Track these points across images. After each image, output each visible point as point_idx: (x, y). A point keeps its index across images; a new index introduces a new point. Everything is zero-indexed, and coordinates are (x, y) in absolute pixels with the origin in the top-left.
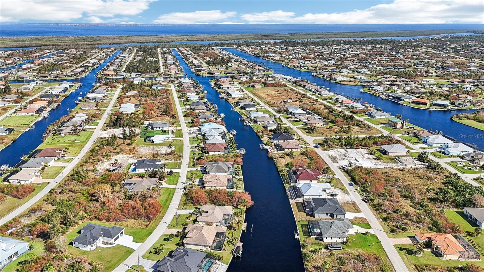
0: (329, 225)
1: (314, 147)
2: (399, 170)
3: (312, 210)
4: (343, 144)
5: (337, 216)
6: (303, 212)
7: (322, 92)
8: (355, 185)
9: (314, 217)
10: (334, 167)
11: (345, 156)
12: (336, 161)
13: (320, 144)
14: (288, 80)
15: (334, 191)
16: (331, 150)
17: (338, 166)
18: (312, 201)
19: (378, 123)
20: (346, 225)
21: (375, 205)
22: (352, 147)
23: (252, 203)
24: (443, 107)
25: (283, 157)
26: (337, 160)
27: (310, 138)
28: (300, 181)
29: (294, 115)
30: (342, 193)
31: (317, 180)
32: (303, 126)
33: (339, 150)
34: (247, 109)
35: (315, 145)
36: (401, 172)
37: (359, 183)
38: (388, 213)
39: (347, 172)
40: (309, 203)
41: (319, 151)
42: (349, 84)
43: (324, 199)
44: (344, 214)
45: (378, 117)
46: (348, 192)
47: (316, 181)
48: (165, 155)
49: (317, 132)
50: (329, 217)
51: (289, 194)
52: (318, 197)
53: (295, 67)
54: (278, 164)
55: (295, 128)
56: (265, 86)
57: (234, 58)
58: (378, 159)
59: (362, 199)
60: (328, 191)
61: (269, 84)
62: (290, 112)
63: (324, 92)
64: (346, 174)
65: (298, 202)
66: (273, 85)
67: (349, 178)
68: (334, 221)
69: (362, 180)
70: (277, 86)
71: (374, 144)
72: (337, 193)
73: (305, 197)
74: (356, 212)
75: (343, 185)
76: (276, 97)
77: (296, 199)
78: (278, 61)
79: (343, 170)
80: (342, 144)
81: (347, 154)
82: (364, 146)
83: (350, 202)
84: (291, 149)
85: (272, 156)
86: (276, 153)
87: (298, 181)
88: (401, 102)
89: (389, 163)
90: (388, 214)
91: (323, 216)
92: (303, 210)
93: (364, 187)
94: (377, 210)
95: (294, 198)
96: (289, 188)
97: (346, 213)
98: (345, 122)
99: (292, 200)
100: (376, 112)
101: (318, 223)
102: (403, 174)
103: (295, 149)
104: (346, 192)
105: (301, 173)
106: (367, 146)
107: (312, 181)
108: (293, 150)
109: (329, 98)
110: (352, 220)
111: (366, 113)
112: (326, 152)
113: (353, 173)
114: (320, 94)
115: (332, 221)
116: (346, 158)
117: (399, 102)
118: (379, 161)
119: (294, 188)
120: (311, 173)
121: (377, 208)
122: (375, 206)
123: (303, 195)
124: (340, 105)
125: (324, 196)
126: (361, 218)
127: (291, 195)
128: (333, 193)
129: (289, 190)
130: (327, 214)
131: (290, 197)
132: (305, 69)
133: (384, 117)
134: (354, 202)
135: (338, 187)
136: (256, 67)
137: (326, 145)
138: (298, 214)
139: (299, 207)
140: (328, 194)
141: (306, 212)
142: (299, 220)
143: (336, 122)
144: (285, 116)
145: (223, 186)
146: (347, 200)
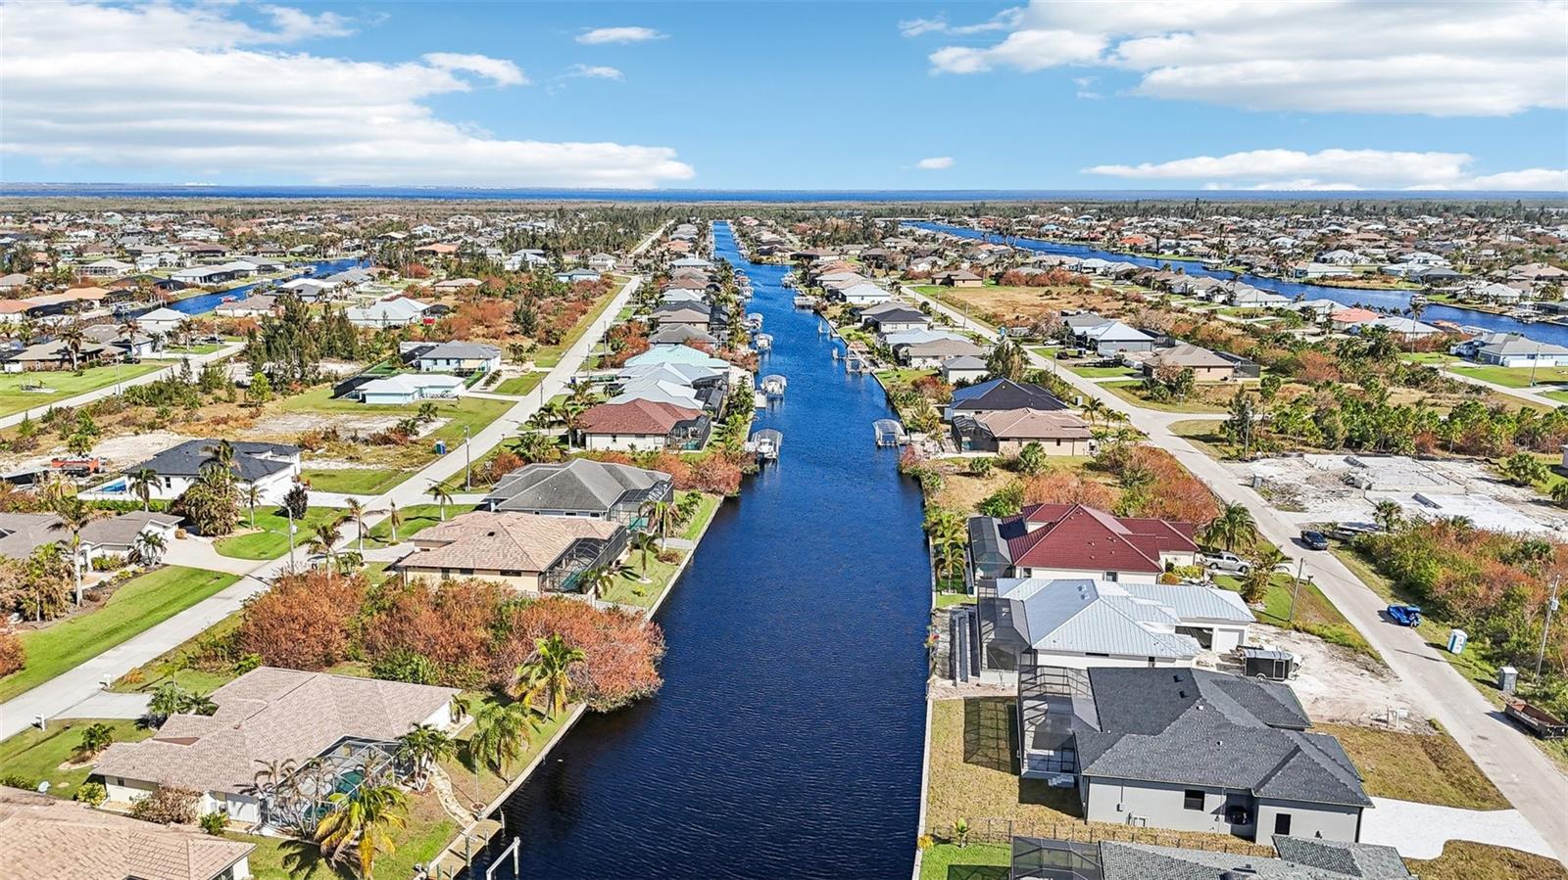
3: (1070, 753)
4: (1338, 435)
5: (1283, 824)
6: (998, 766)
7: (1239, 294)
8: (1431, 624)
9: (1080, 813)
10: (1278, 527)
11: (1350, 482)
12: (1297, 503)
13: (1209, 438)
14: (1099, 272)
15: (1270, 643)
16: (1263, 461)
17: (1301, 522)
18: (1083, 690)
19: (1522, 380)
22: (1386, 447)
23: (660, 682)
25: (978, 475)
26: (1298, 498)
27: (1155, 417)
28: (1036, 573)
29: (1095, 349)
30: (1331, 666)
31: (1152, 569)
32: (1128, 378)
33: (1311, 458)
34: (886, 328)
35: (1176, 440)
37: (1458, 607)
39: (1365, 551)
40: (1058, 700)
41: (1199, 463)
42: (1359, 286)
43: (1181, 676)
44: (1356, 806)
45: (1515, 363)
46: (1377, 659)
47: (1149, 579)
48: (366, 442)
49: (1197, 396)
50: (1209, 821)
51: (943, 647)
53: (1138, 250)
54: (935, 499)
55: (1086, 384)
56: (997, 284)
57: (914, 234)
59: (1491, 708)
60: (1224, 642)
61: (1016, 275)
62: (1079, 337)
63: (1249, 293)
64: (1357, 563)
65: (990, 693)
66: (1031, 281)
67: (1384, 583)
68: (1254, 861)
69: (1481, 591)
70: (1048, 282)
71: (1519, 440)
72: (1297, 659)
73: (1042, 660)
74: (1461, 805)
75: (1339, 618)
76: (1033, 305)
77: (976, 673)
78: (1077, 239)
79: (1336, 543)
80: (1330, 436)
81: (1360, 474)
82: (1459, 450)
83: (1400, 726)
84: (1036, 439)
85: (925, 465)
86: (952, 460)
87: (1019, 571)
91: (1163, 809)
92: (1006, 756)
93: (1501, 637)
95: (963, 668)
96: (953, 612)
97: (1373, 800)
98: (1345, 366)
99: (949, 683)
100: (1505, 341)
103: (1059, 441)
104: (1361, 657)
105: (1051, 525)
106: (1481, 451)
107: (1122, 577)
108: (1049, 448)
109: (1269, 309)
110: (1432, 866)
111: (1453, 350)
112: (1237, 466)
113: (1411, 555)
114: (1228, 303)
115: (1232, 863)
116: (1357, 492)
119: (991, 608)
120: (1119, 529)
123: (1031, 652)
124: (1319, 330)
125: (1185, 654)
126: (1514, 860)
127: (952, 656)
128: (1260, 655)
129: (953, 621)
130: (1195, 798)
131: (938, 662)
132: (1176, 253)
133: (1549, 363)
134: (1432, 724)
135: (1300, 624)
136: (984, 247)
137: (1242, 442)
138: (959, 778)
139: (982, 732)
140: (1223, 657)
141: (1024, 771)
142: (944, 834)
143: (1299, 366)
144: (1051, 352)
145: (518, 573)
146: (1370, 708)
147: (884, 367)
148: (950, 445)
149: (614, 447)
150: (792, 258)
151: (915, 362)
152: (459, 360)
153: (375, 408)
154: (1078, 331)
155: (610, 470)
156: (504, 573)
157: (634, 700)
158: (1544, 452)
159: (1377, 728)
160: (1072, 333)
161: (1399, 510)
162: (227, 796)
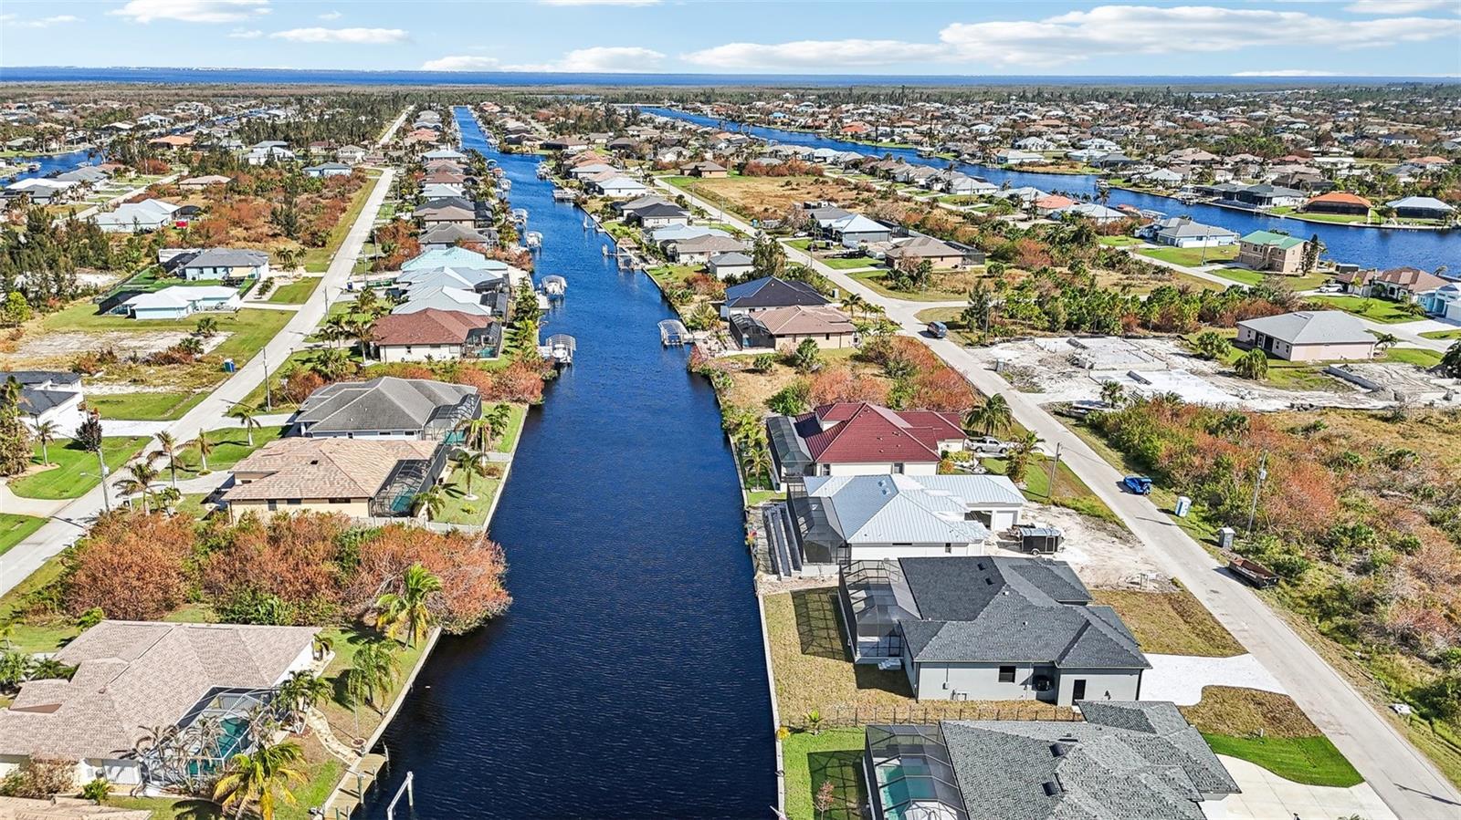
0: (1039, 773)
1: (922, 333)
2: (1374, 416)
3: (896, 639)
4: (1061, 318)
5: (1079, 688)
6: (832, 654)
7: (955, 182)
8: (1160, 492)
9: (911, 693)
10: (1027, 410)
11: (1075, 362)
12: (1034, 384)
13: (952, 326)
14: (828, 161)
15: (1042, 521)
16: (1001, 345)
17: (1046, 403)
18: (897, 580)
19: (1194, 259)
20: (1177, 773)
21: (1320, 600)
22: (1100, 329)
24: (1433, 221)
25: (762, 372)
26: (1035, 380)
27: (903, 307)
28: (835, 469)
29: (840, 240)
30: (1088, 536)
31: (932, 458)
32: (874, 269)
33: (1041, 341)
34: (648, 223)
35: (925, 328)
36: (1389, 426)
37: (1179, 475)
38: (1433, 654)
39: (1098, 428)
40: (879, 593)
41: (948, 350)
42: (1052, 171)
43: (984, 564)
44: (1136, 668)
45: (1188, 244)
46: (1123, 527)
47: (931, 468)
48: (148, 362)
49: (935, 285)
50: (1020, 691)
51: (762, 543)
52: (940, 552)
53: (859, 138)
54: (728, 398)
55: (839, 277)
56: (741, 174)
57: (653, 122)
58: (1245, 372)
59: (1217, 564)
60: (1001, 522)
61: (757, 166)
62: (825, 229)
63: (964, 182)
64: (1093, 439)
65: (812, 586)
66: (771, 172)
67: (1117, 455)
68: (1068, 730)
69: (1197, 461)
70: (786, 172)
71: (1201, 318)
72: (1061, 533)
73: (857, 554)
74: (1208, 655)
75: (1087, 492)
76: (776, 196)
77: (797, 568)
78: (803, 127)
79: (1073, 421)
80: (1054, 320)
81: (1083, 355)
82: (1156, 328)
83: (1150, 587)
84: (809, 335)
85: (711, 365)
86: (735, 357)
87: (819, 468)
88: (1262, 208)
89: (1304, 388)
90: (1434, 662)
91: (982, 686)
92: (838, 645)
93: (1215, 501)
94: (1348, 634)
95: (785, 563)
96: (765, 509)
97: (1149, 657)
98: (1054, 252)
99: (775, 577)
100: (1179, 225)
101: (944, 752)
102: (1403, 435)
103: (828, 336)
104: (1110, 526)
105: (843, 424)
106: (1174, 328)
107: (907, 467)
108: (821, 342)
109: (981, 196)
110: (1194, 710)
111: (1137, 233)
112: (980, 351)
113: (1137, 431)
114: (946, 190)
115: (1053, 733)
116: (1082, 372)
117: (1255, 210)
118: (1250, 384)
119: (797, 506)
120: (901, 423)
121: (1339, 620)
122: (1320, 607)
123: (848, 546)
124: (1026, 216)
125: (981, 544)
126: (1256, 699)
128: (1033, 534)
129: (765, 518)
130: (1007, 672)
131: (761, 561)
132: (893, 140)
133: (1213, 243)
134: (1173, 582)
135: (1057, 499)
136: (722, 136)
137: (979, 328)
138: (801, 669)
139: (813, 623)
140: (1000, 535)
141: (857, 659)
142: (798, 724)
143: (1017, 253)
144: (802, 243)
145: (347, 500)
146: (1125, 573)
147: (654, 263)
148: (731, 342)
149: (409, 358)
150: (542, 147)
151: (684, 259)
152: (226, 268)
153: (147, 323)
154: (824, 224)
155: (417, 387)
156: (332, 501)
157: (486, 620)
158: (1221, 327)
159: (1131, 590)
160: (818, 224)
161: (1121, 388)
162: (104, 762)
